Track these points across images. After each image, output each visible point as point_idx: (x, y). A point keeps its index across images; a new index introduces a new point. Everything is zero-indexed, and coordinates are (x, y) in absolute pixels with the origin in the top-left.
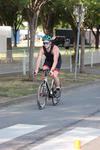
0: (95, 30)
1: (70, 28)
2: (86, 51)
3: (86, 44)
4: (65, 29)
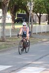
0: (38, 14)
1: (25, 13)
2: (34, 25)
3: (34, 22)
4: (22, 13)
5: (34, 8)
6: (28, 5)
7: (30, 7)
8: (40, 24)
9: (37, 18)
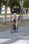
0: (26, 8)
1: (18, 8)
3: (23, 13)
5: (24, 4)
6: (20, 3)
7: (21, 4)
8: (27, 14)
9: (26, 11)
